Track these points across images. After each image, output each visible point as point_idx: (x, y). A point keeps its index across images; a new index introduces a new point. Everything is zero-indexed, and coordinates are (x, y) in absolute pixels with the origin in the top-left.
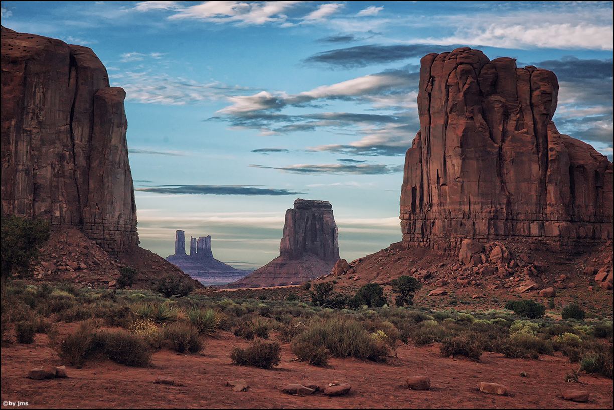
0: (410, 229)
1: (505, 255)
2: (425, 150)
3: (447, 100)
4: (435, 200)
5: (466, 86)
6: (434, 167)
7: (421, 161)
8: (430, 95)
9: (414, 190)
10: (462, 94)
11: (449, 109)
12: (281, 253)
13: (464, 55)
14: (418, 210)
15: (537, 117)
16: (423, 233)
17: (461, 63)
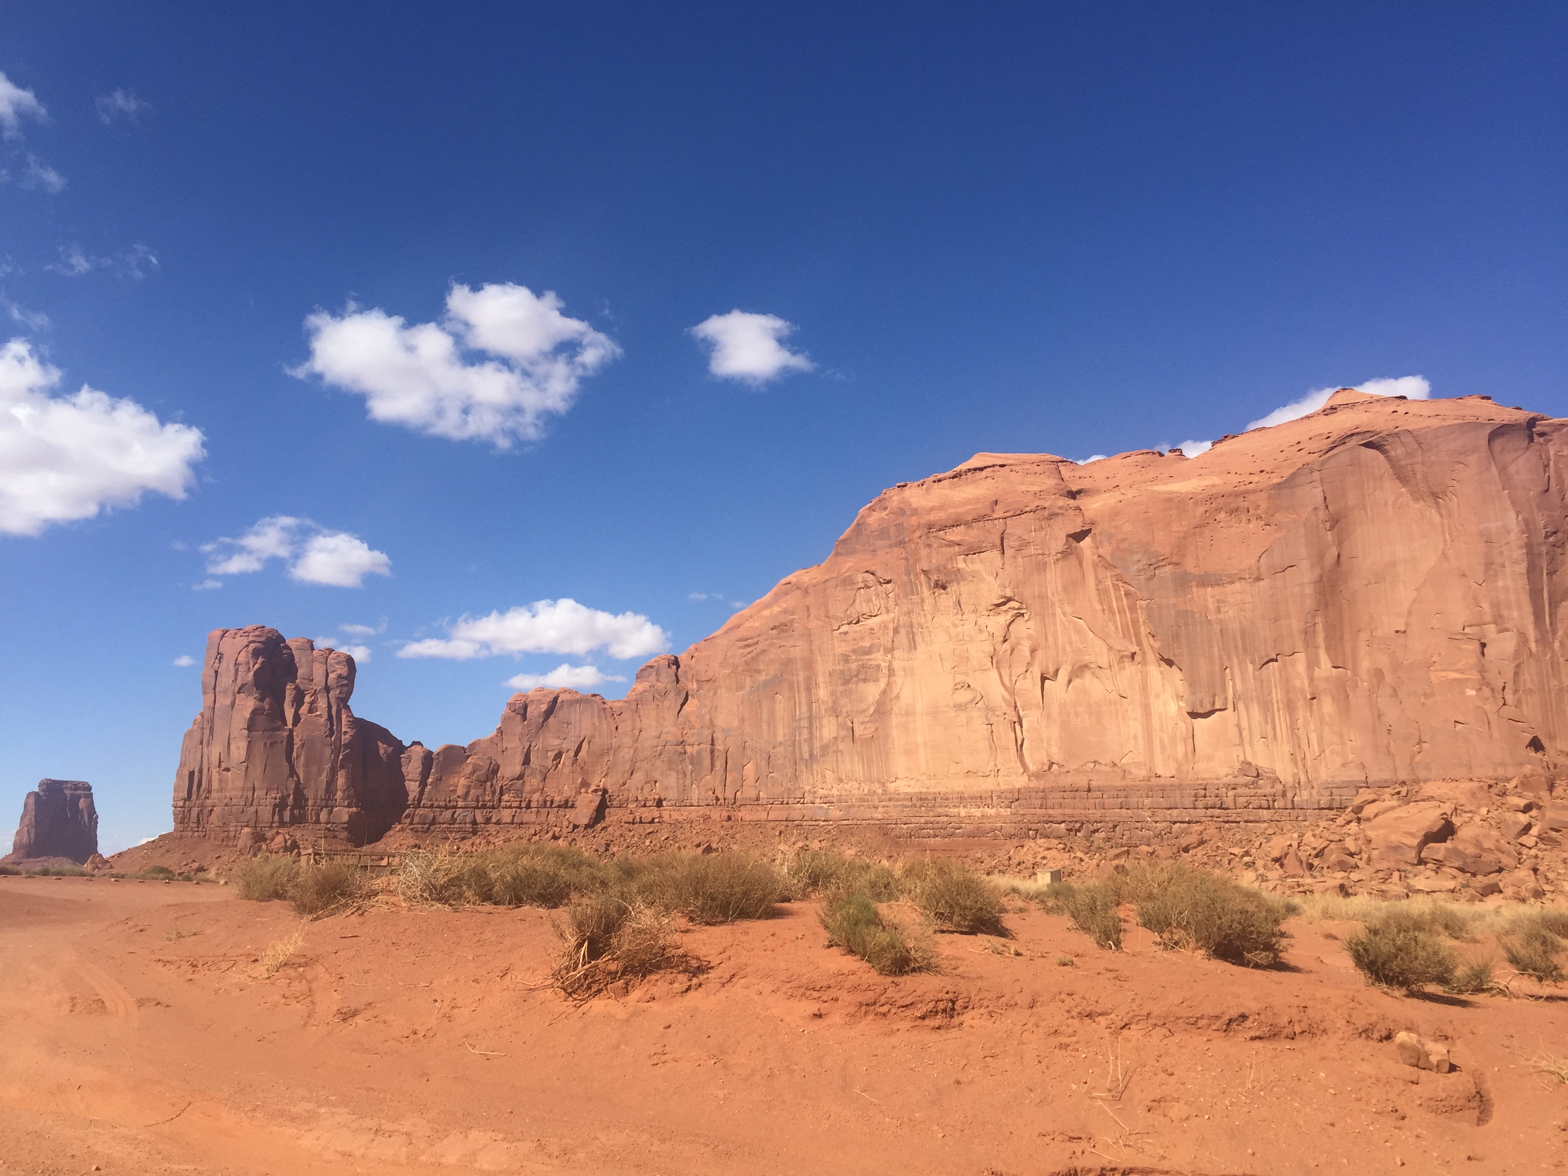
0: (183, 818)
1: (289, 843)
2: (207, 732)
3: (236, 679)
4: (215, 785)
5: (257, 666)
6: (216, 750)
7: (201, 743)
8: (216, 672)
9: (192, 774)
10: (252, 673)
11: (237, 689)
12: (15, 849)
13: (257, 633)
14: (194, 797)
15: (333, 701)
16: (198, 822)
17: (253, 642)
